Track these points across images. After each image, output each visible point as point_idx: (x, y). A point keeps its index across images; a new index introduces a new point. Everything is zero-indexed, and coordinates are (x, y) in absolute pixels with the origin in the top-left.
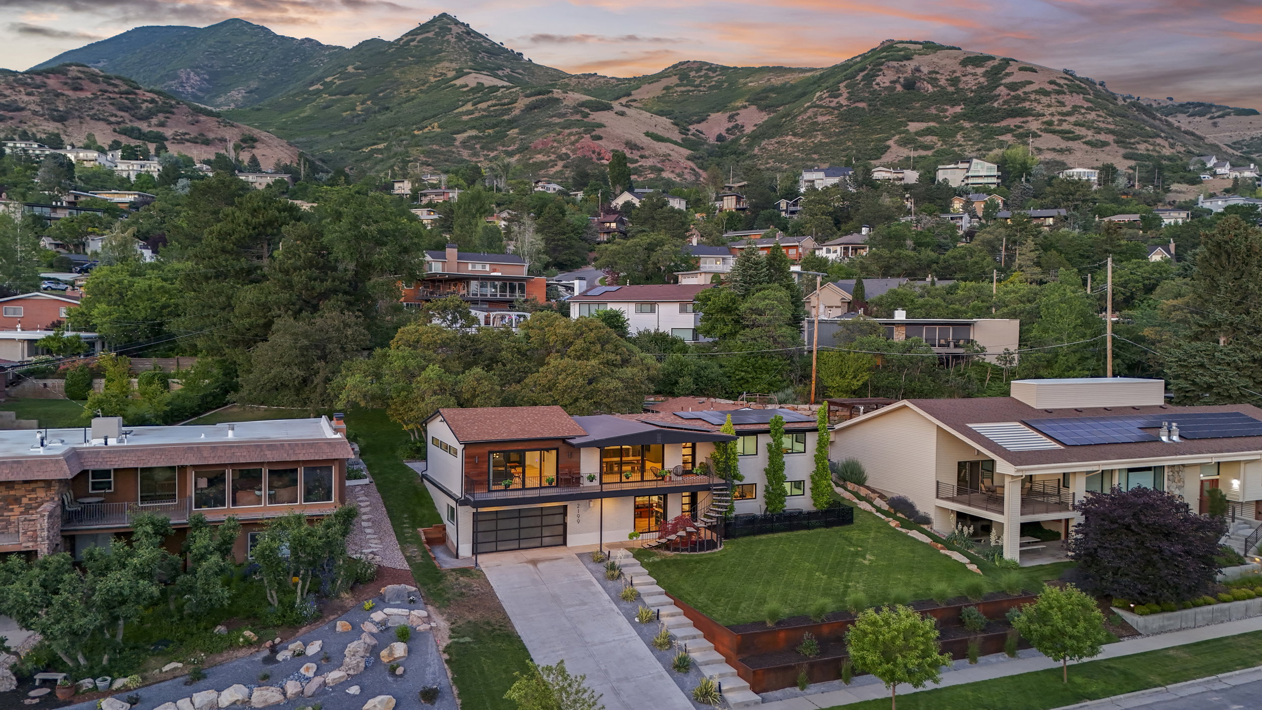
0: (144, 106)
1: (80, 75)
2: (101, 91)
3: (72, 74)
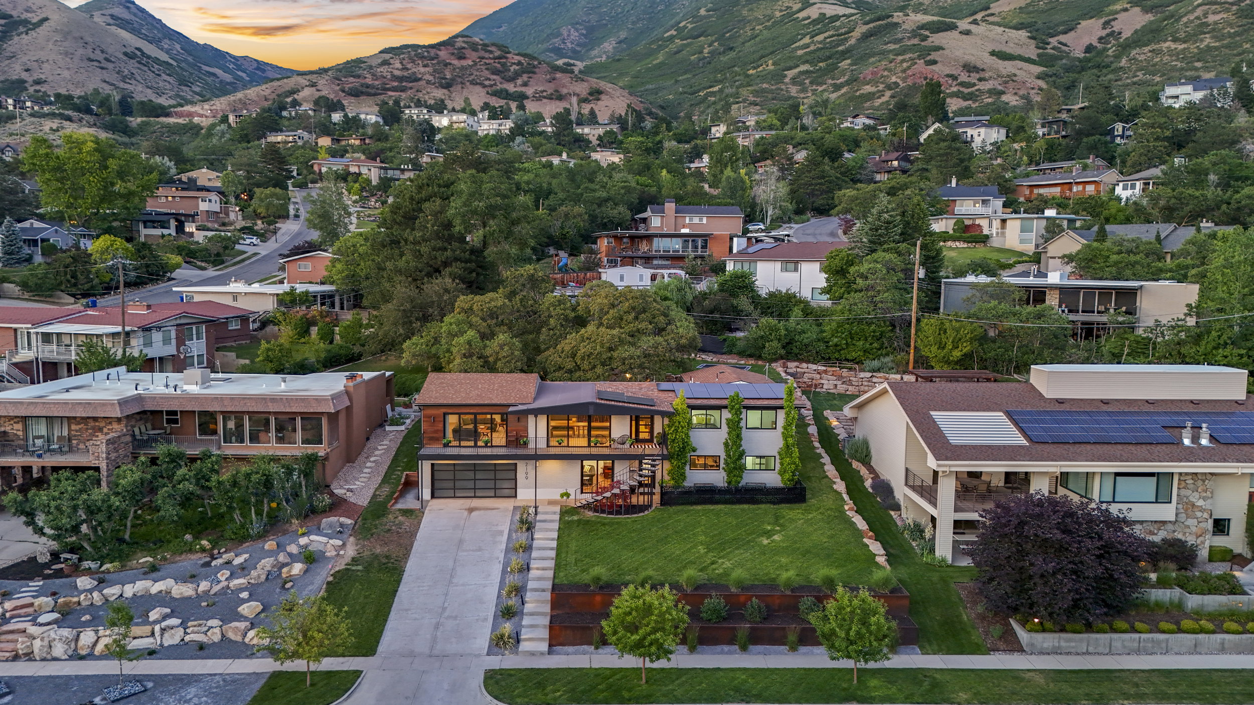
0: (512, 69)
1: (464, 45)
2: (479, 58)
3: (458, 45)
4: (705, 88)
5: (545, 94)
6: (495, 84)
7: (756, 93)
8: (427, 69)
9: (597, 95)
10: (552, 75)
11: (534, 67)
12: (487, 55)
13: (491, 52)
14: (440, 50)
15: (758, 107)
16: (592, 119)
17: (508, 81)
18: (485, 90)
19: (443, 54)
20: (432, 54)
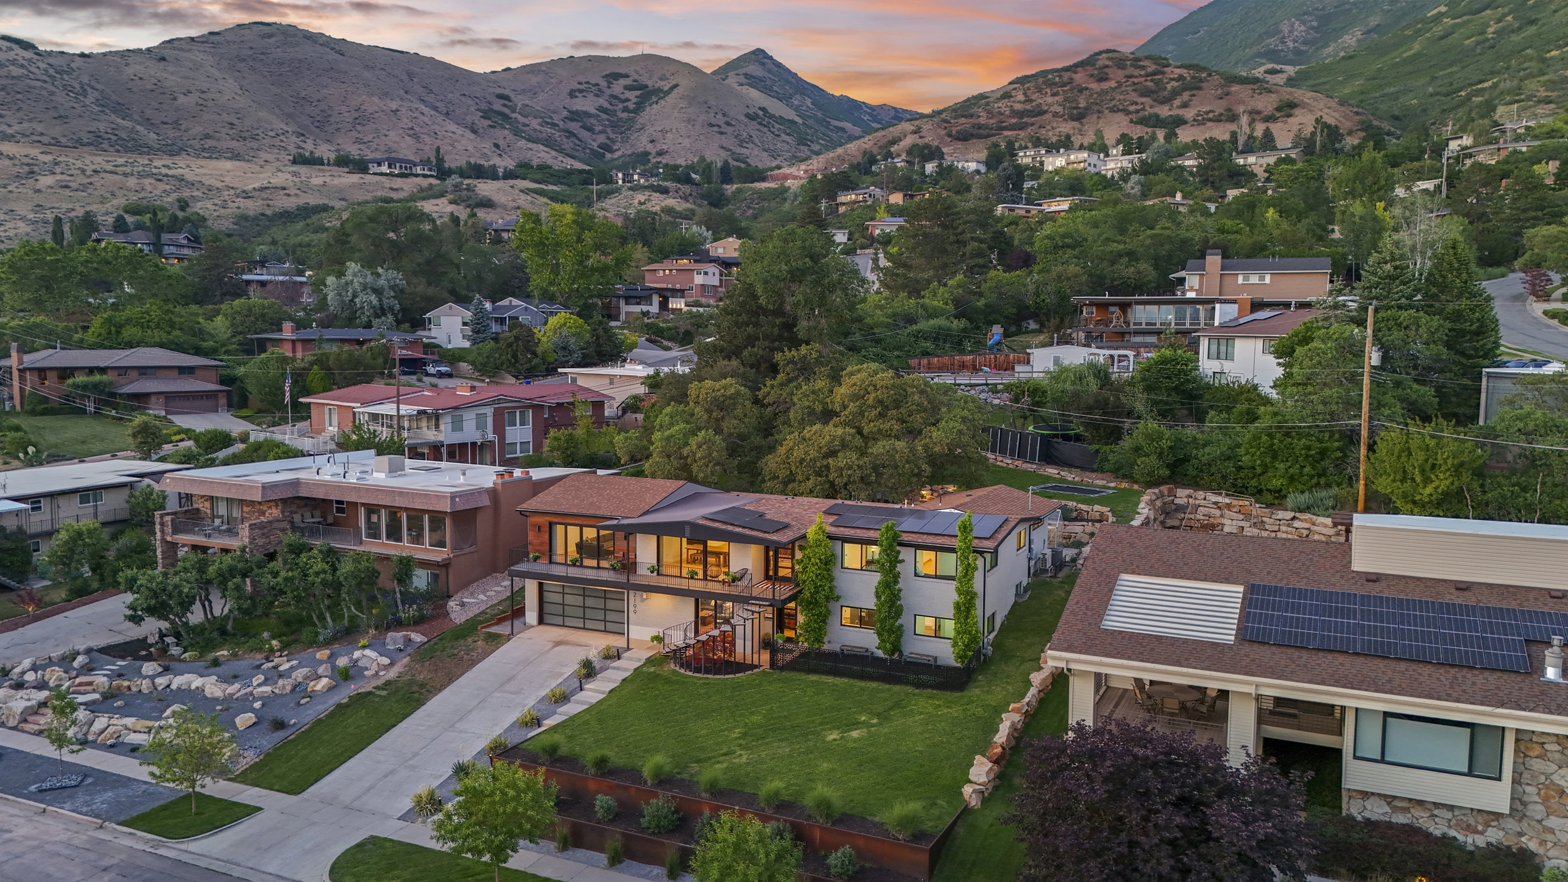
0: (1169, 86)
1: (1108, 63)
2: (1126, 77)
3: (1100, 63)
4: (1471, 85)
5: (1211, 115)
6: (1143, 109)
7: (1551, 85)
8: (1057, 98)
9: (1287, 110)
10: (1226, 89)
11: (1201, 81)
12: (1137, 72)
13: (1143, 68)
14: (1076, 73)
15: (1552, 106)
16: (1268, 143)
17: (1162, 103)
18: (1127, 118)
19: (1079, 77)
20: (1065, 79)
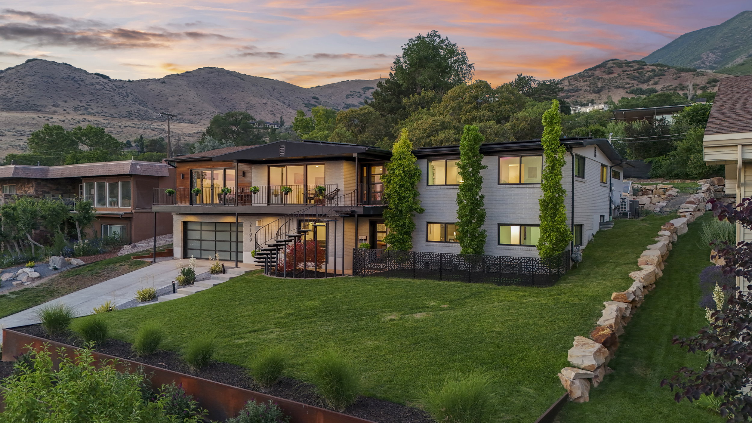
0: (647, 75)
2: (623, 71)
3: (609, 66)
9: (713, 84)
10: (678, 75)
13: (632, 66)
17: (643, 83)
18: (625, 91)
19: (598, 73)
20: (590, 74)
